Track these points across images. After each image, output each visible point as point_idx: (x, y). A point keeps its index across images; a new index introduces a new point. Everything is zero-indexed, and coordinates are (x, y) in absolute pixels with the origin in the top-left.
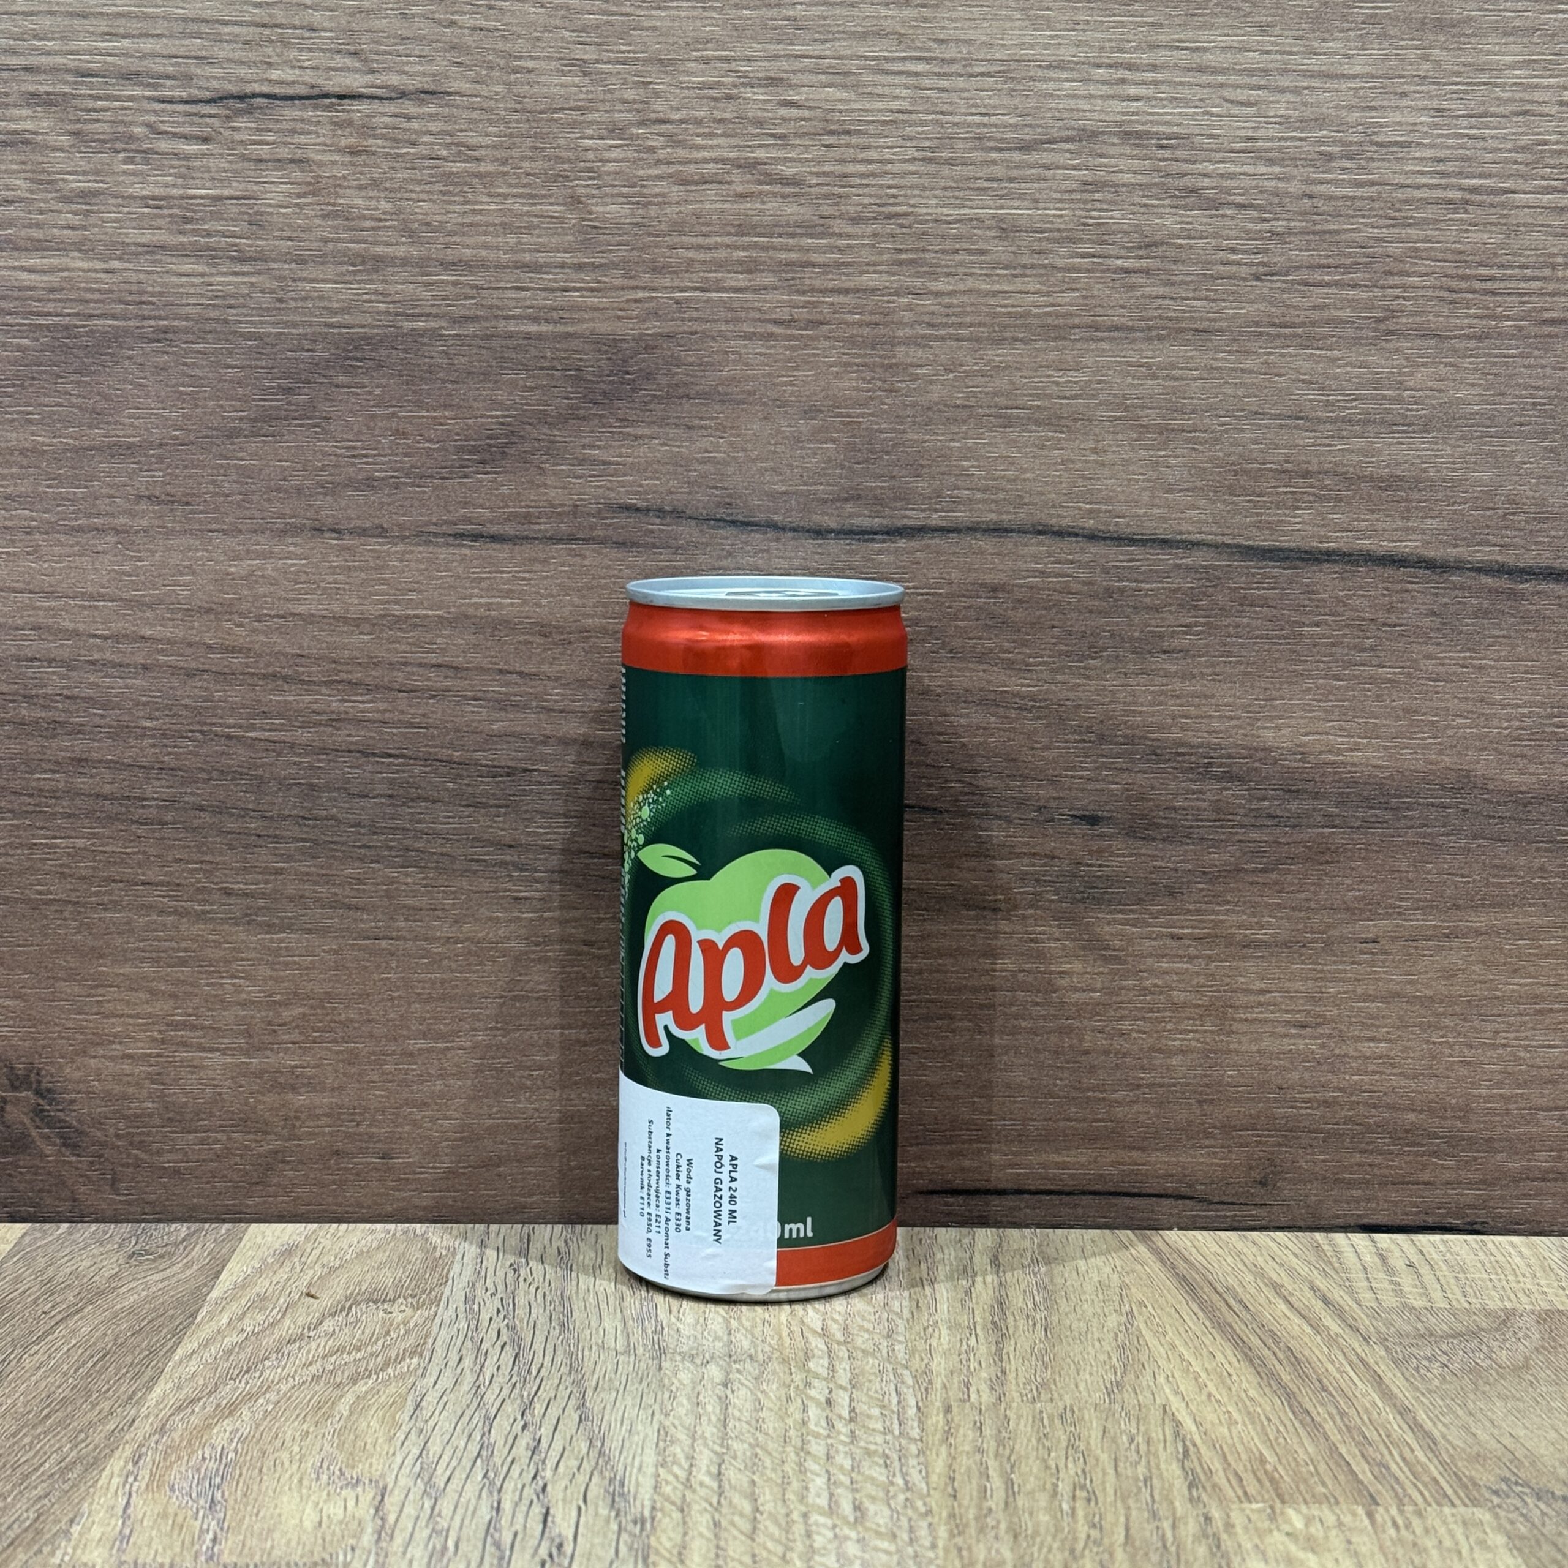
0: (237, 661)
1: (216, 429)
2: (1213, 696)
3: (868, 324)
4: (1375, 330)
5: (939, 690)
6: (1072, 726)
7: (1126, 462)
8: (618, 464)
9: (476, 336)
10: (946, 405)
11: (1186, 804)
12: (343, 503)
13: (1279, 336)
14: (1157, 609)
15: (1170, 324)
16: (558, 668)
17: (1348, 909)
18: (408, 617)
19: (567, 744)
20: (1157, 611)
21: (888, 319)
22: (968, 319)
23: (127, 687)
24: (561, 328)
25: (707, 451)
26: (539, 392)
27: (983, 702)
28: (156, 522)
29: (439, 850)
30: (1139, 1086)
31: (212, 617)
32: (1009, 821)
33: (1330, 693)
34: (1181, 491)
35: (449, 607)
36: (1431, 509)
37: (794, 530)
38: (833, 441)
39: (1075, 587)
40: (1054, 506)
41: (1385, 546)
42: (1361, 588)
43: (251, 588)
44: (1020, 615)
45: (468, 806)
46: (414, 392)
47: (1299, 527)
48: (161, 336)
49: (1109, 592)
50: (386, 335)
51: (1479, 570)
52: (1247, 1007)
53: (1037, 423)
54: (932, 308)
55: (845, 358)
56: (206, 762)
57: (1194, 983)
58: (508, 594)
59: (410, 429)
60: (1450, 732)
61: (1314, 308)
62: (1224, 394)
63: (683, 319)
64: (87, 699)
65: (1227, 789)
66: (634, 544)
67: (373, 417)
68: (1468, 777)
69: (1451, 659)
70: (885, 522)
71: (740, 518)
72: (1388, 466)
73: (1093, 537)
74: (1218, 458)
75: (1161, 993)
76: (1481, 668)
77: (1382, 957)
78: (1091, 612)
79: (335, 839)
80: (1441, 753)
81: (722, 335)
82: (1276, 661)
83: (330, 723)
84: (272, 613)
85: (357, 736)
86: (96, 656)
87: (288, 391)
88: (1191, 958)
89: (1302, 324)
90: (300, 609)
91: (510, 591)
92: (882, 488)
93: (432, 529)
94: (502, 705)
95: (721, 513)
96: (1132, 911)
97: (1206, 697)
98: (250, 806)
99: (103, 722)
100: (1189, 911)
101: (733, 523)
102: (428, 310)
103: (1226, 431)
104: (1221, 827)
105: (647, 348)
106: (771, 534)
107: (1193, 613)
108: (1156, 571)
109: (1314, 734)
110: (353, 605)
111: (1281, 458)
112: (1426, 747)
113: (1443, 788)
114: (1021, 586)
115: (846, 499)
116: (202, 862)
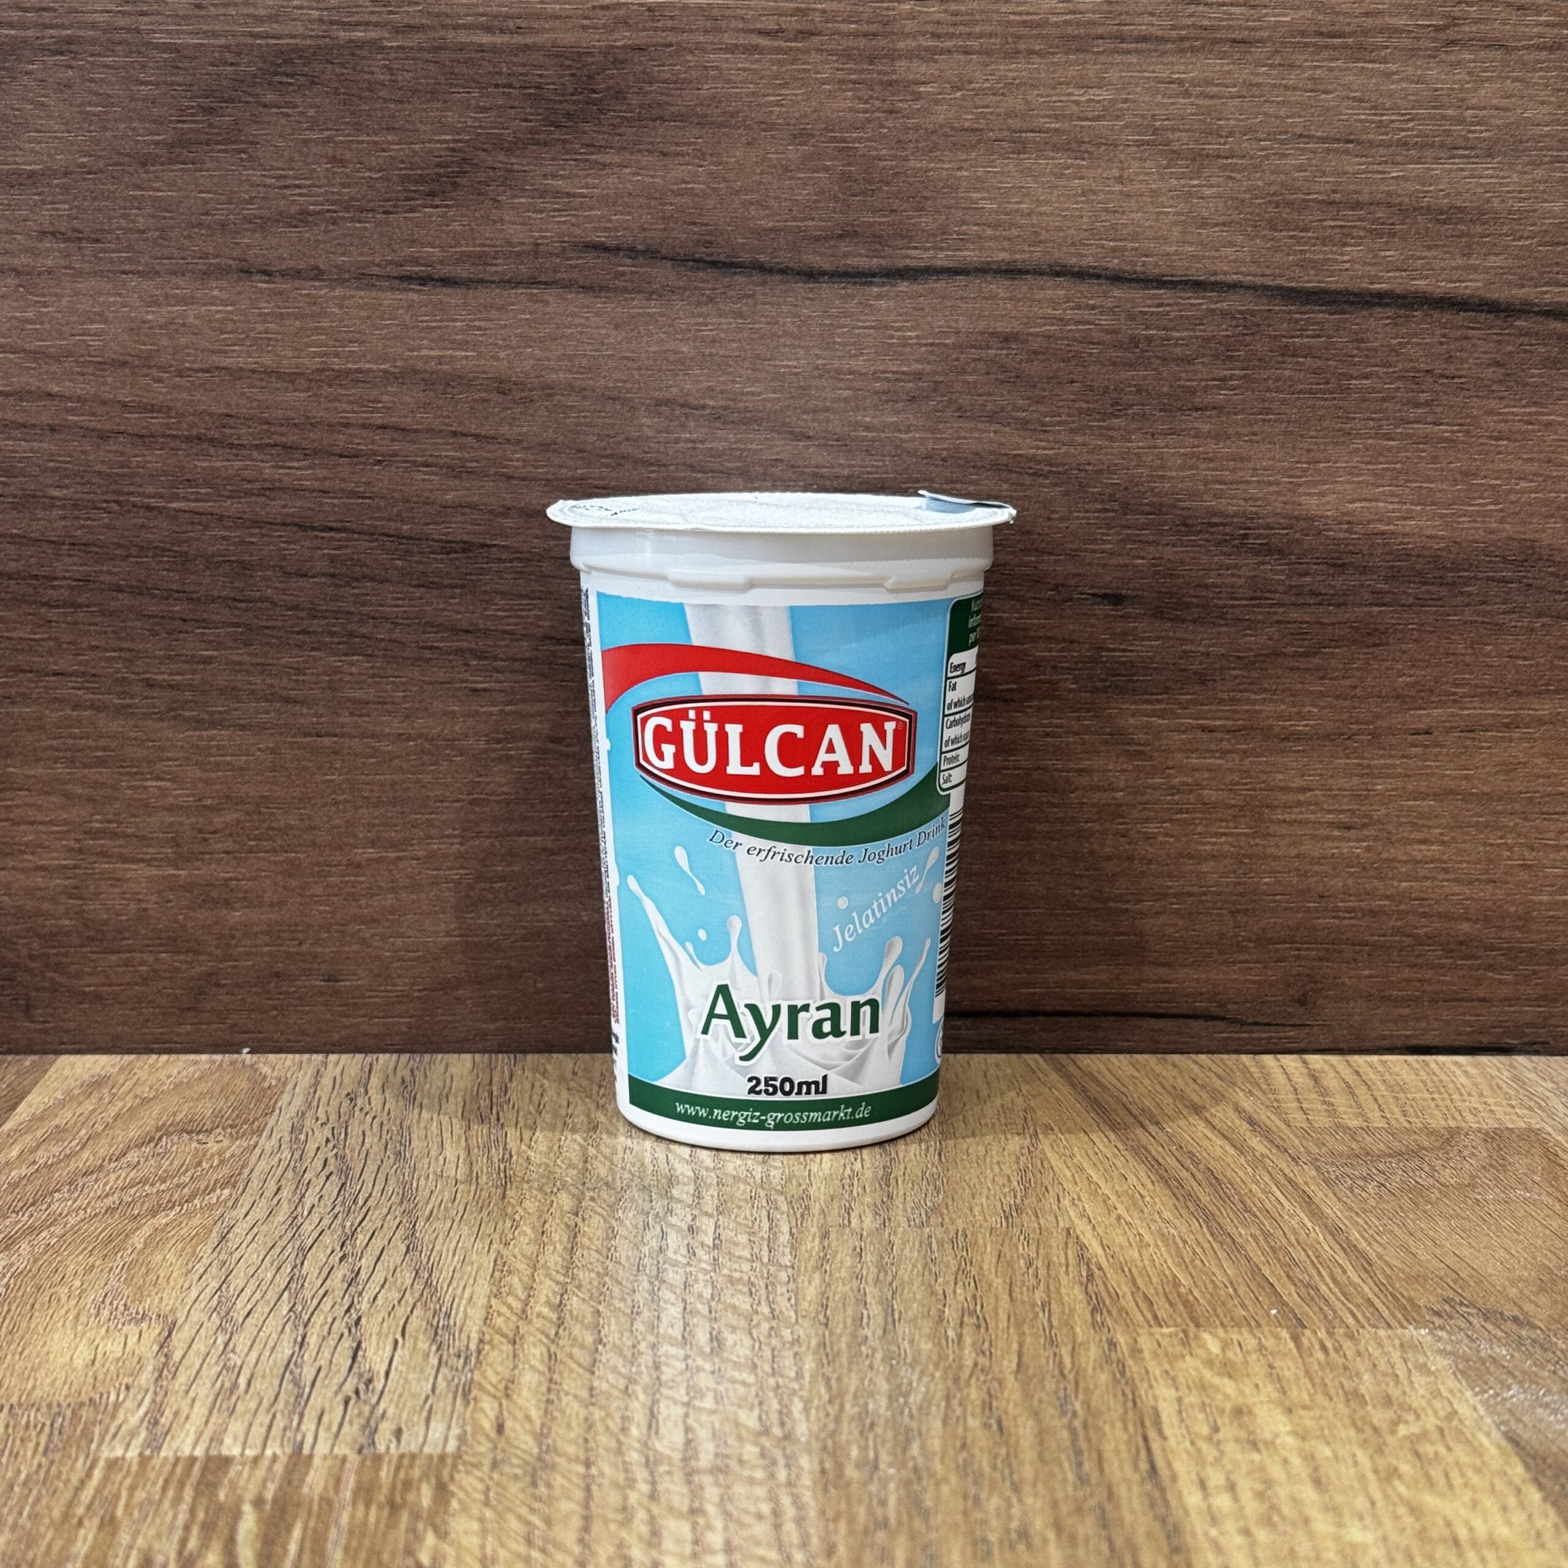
0: (157, 421)
1: (128, 155)
2: (1249, 459)
3: (865, 35)
4: (1435, 40)
5: (945, 453)
6: (1093, 493)
7: (1154, 193)
8: (583, 196)
9: (422, 49)
10: (952, 128)
11: (1219, 581)
12: (274, 242)
13: (1326, 47)
14: (1188, 361)
15: (1204, 34)
16: (517, 430)
17: (1397, 697)
18: (349, 372)
19: (529, 516)
20: (1189, 362)
21: (888, 29)
22: (977, 29)
23: (32, 451)
24: (518, 39)
25: (684, 182)
26: (494, 113)
27: (995, 467)
28: (62, 262)
29: (388, 637)
30: (1166, 895)
31: (127, 371)
32: (1022, 600)
33: (1380, 454)
34: (1217, 225)
35: (395, 360)
36: (1495, 245)
37: (783, 272)
38: (826, 169)
39: (1097, 335)
40: (1073, 244)
41: (1444, 287)
42: (1415, 335)
43: (171, 338)
44: (1035, 368)
45: (419, 586)
46: (353, 113)
47: (1347, 266)
48: (66, 47)
49: (1135, 341)
50: (319, 47)
51: (1547, 314)
52: (1286, 807)
53: (1055, 148)
54: (937, 16)
55: (839, 75)
56: (123, 536)
57: (1227, 780)
58: (462, 345)
59: (348, 156)
60: (1513, 498)
61: (1367, 14)
62: (1266, 114)
63: (655, 29)
65: (1264, 563)
66: (602, 288)
67: (306, 142)
68: (1532, 547)
69: (1513, 413)
70: (884, 262)
71: (722, 258)
72: (1448, 194)
73: (1117, 278)
74: (1257, 188)
75: (1191, 791)
76: (1549, 424)
77: (1435, 751)
78: (1114, 364)
79: (274, 623)
80: (1502, 521)
81: (699, 48)
82: (1321, 418)
83: (263, 492)
84: (196, 366)
85: (294, 507)
87: (209, 111)
88: (1224, 753)
89: (1352, 34)
90: (227, 362)
91: (467, 342)
92: (881, 223)
93: (376, 270)
94: (457, 471)
95: (701, 252)
96: (1158, 701)
97: (1242, 459)
98: (174, 587)
100: (1221, 701)
101: (714, 264)
102: (367, 18)
103: (1267, 157)
104: (1259, 606)
105: (619, 63)
106: (757, 278)
107: (1229, 365)
108: (1188, 317)
109: (1361, 500)
110: (287, 358)
111: (1328, 187)
112: (1485, 514)
113: (1505, 560)
114: (1037, 335)
115: (840, 237)
116: (121, 650)
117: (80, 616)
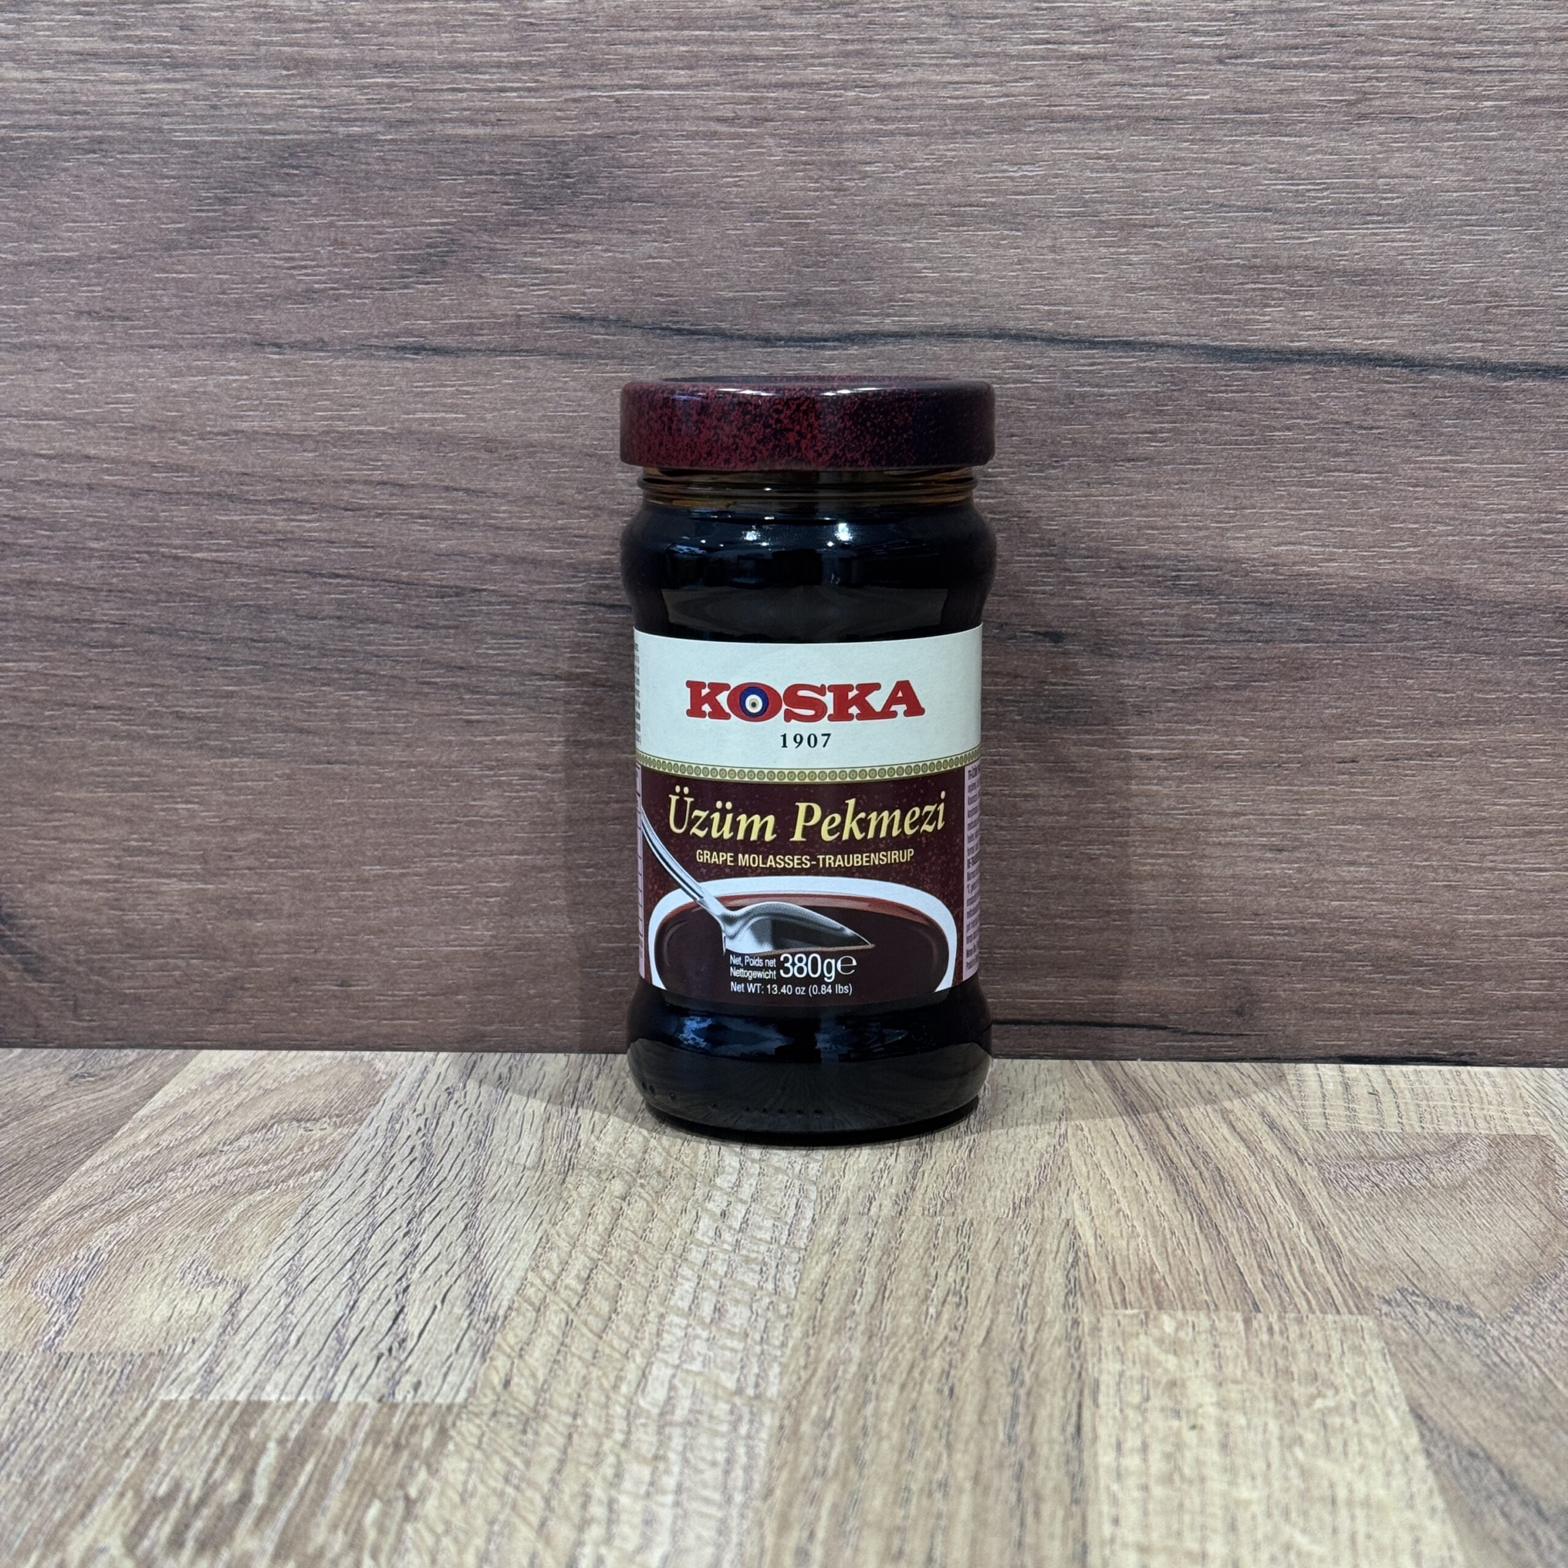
0: (182, 480)
1: (153, 241)
2: (1180, 506)
3: (814, 120)
6: (1033, 539)
7: (1085, 261)
8: (560, 271)
9: (413, 142)
10: (896, 204)
11: (1154, 619)
14: (1120, 415)
15: (1129, 113)
16: (504, 484)
17: (1325, 727)
18: (351, 433)
19: (515, 563)
20: (1121, 417)
21: (835, 114)
23: (73, 507)
24: (498, 131)
25: (651, 257)
26: (478, 197)
28: (97, 339)
29: (390, 673)
31: (156, 435)
33: (1304, 500)
35: (393, 423)
37: (743, 338)
38: (781, 243)
39: (1034, 393)
40: (1010, 309)
41: (1361, 345)
42: (1334, 389)
43: (194, 405)
45: (418, 627)
47: (1268, 325)
49: (1070, 397)
51: (1460, 368)
53: (992, 220)
54: (881, 101)
55: (791, 157)
56: (153, 584)
57: (1164, 805)
58: (453, 408)
60: (1431, 540)
63: (623, 119)
64: (35, 520)
65: (1195, 603)
66: (579, 355)
68: (1450, 587)
69: (1429, 461)
70: (835, 328)
71: (686, 326)
73: (1052, 340)
76: (1463, 471)
78: (1051, 419)
79: (285, 661)
80: (1421, 562)
81: (663, 135)
82: (1246, 467)
83: (277, 542)
84: (216, 430)
85: (304, 556)
86: (42, 476)
88: (1162, 779)
90: (243, 426)
91: (455, 405)
92: (832, 292)
93: (374, 341)
94: (449, 523)
95: (667, 321)
96: (1100, 732)
97: (1173, 506)
98: (200, 629)
99: (51, 543)
100: (1158, 732)
101: (680, 331)
102: (362, 114)
104: (1191, 642)
105: (587, 150)
106: (720, 342)
107: (1158, 418)
108: (1119, 375)
109: (1286, 544)
110: (296, 422)
111: (1249, 253)
112: (1407, 556)
113: (1424, 599)
115: (795, 305)
116: (153, 685)
117: (117, 655)
